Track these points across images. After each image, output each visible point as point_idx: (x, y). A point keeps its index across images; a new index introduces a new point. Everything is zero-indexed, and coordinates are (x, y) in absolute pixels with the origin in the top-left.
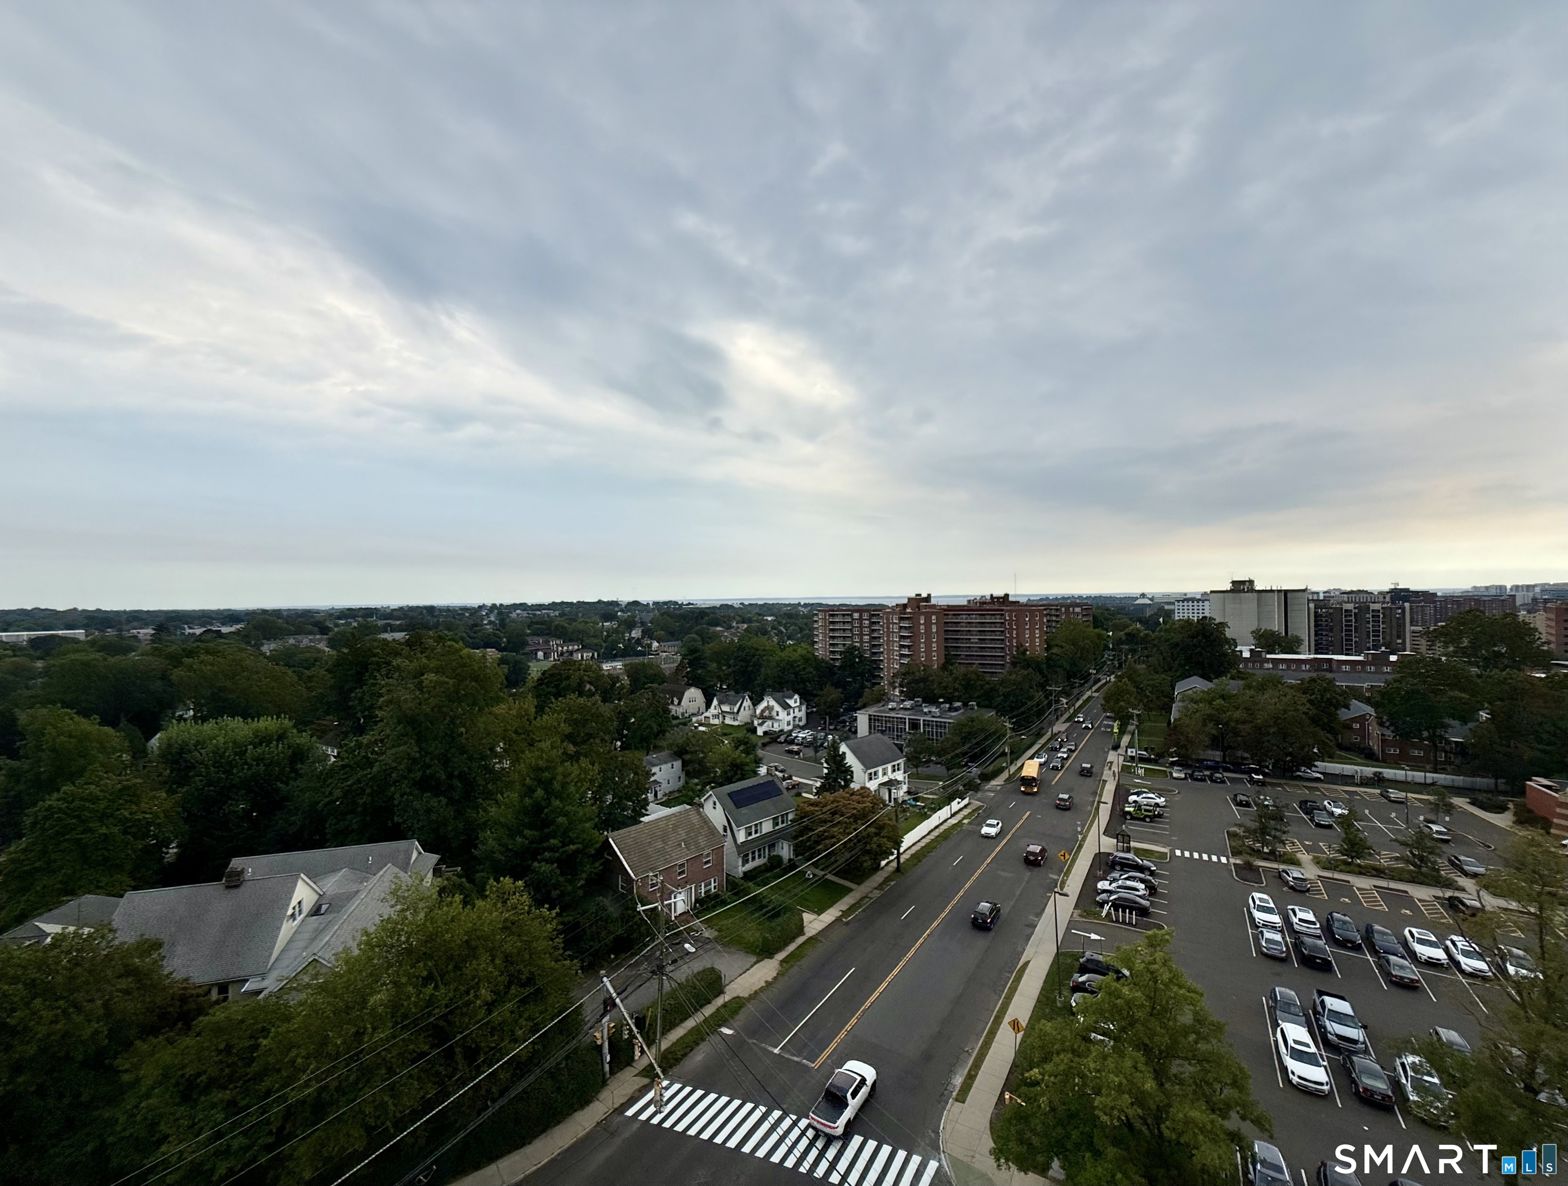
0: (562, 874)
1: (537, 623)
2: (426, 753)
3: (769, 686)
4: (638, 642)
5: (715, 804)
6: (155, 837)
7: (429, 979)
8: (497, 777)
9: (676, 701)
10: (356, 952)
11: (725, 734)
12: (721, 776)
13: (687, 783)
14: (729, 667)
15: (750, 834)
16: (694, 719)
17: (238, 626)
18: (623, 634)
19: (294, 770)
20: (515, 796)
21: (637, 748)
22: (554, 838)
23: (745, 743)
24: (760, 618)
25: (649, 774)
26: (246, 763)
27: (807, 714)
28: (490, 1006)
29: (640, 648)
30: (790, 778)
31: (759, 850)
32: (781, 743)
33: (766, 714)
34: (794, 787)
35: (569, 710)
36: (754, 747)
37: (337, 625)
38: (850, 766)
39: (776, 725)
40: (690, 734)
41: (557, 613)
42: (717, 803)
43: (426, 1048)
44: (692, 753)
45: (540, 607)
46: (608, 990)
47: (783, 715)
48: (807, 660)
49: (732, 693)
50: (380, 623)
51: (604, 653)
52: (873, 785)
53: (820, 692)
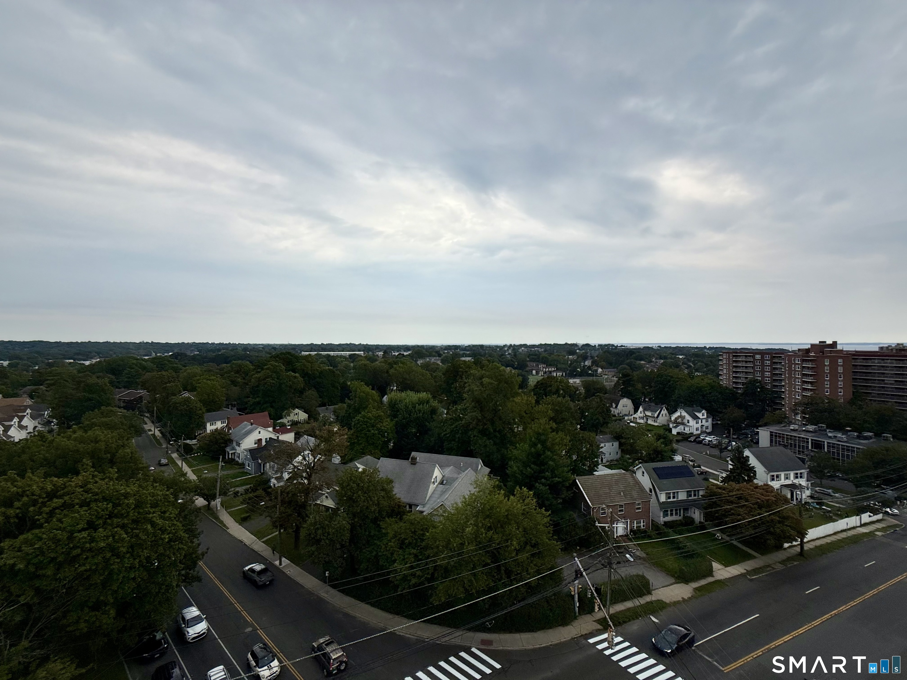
0: (551, 493)
1: (532, 355)
2: (484, 417)
3: (682, 402)
4: (589, 368)
5: (643, 473)
6: (387, 437)
7: (490, 528)
8: (515, 435)
9: (614, 405)
10: (460, 505)
11: (649, 430)
12: (646, 455)
13: (622, 457)
14: (651, 387)
15: (669, 498)
16: (626, 418)
17: (410, 352)
18: (580, 362)
19: (432, 418)
20: (526, 446)
21: (590, 431)
22: (547, 471)
23: (664, 438)
24: (673, 356)
25: (599, 447)
26: (415, 412)
27: (713, 424)
28: (518, 551)
29: (590, 372)
30: (699, 466)
31: (676, 510)
32: (691, 441)
33: (679, 420)
34: (702, 473)
35: (553, 404)
36: (671, 441)
37: (444, 353)
38: (753, 467)
39: (687, 429)
40: (624, 426)
41: (543, 350)
42: (645, 473)
43: (489, 561)
44: (626, 438)
45: (533, 346)
46: (578, 565)
47: (692, 423)
48: (712, 387)
49: (653, 404)
50: (462, 352)
51: (569, 373)
52: (775, 485)
53: (724, 411)
